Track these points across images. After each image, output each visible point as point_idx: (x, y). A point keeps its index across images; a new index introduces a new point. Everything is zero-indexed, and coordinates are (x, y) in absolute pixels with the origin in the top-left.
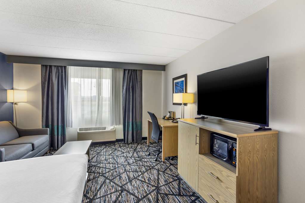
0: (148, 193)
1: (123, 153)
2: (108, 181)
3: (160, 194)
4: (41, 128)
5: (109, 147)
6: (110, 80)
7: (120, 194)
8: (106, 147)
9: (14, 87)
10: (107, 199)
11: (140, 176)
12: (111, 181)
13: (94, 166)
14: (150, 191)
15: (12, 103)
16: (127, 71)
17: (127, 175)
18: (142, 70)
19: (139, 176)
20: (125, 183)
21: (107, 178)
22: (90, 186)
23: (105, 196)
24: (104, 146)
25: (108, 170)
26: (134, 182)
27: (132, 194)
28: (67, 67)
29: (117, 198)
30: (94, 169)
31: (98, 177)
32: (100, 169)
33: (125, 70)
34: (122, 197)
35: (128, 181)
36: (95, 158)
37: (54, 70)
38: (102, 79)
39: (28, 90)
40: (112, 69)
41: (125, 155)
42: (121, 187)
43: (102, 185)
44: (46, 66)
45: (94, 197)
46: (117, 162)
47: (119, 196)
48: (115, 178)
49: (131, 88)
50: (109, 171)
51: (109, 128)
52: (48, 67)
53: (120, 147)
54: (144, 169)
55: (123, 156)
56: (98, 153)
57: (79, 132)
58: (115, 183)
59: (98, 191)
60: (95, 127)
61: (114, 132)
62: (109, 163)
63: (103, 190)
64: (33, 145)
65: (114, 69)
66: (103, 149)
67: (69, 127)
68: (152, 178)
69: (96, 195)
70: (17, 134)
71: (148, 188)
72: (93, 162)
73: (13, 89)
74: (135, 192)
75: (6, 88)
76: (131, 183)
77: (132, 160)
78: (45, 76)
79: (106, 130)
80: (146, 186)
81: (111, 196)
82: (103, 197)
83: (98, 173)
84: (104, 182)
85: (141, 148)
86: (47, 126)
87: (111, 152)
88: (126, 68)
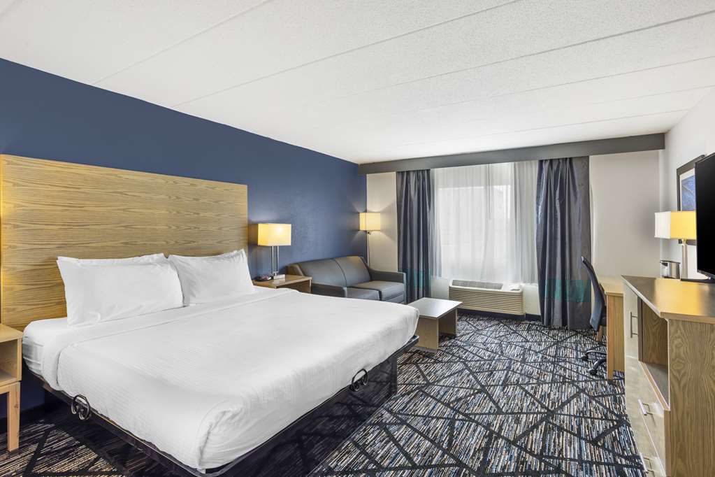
0: (524, 411)
1: (527, 341)
2: (467, 371)
3: (548, 422)
4: (397, 271)
5: (505, 325)
6: (509, 187)
7: (474, 394)
8: (498, 324)
9: (369, 208)
10: (451, 391)
11: (530, 386)
12: (472, 373)
13: (459, 347)
14: (530, 410)
15: (366, 231)
16: (548, 163)
17: (507, 375)
18: (588, 157)
19: (528, 384)
20: (492, 383)
21: (467, 367)
22: (437, 369)
23: (450, 387)
24: (497, 322)
25: (478, 358)
26: (510, 389)
27: (494, 402)
28: (432, 170)
29: (466, 397)
30: (455, 351)
31: (456, 362)
32: (465, 353)
33: (541, 162)
34: (474, 398)
35: (500, 383)
36: (468, 336)
37: (413, 178)
38: (493, 185)
39: (382, 212)
40: (513, 163)
41: (527, 345)
42: (482, 386)
43: (455, 374)
44: (403, 173)
45: (434, 382)
46: (502, 352)
47: (470, 395)
48: (482, 372)
49: (557, 202)
50: (478, 361)
51: (509, 287)
52: (405, 174)
53: (529, 330)
54: (548, 378)
55: (522, 347)
56: (478, 330)
57: (451, 286)
58: (476, 378)
59: (444, 378)
60: (479, 281)
61: (519, 296)
62: (487, 350)
63: (452, 380)
64: (380, 293)
65: (517, 163)
66: (491, 326)
67: (436, 275)
68: (552, 397)
69: (439, 381)
70: (368, 276)
71: (530, 406)
72: (461, 341)
73: (366, 211)
74: (501, 401)
75: (359, 211)
76: (504, 389)
77: (534, 357)
78: (402, 188)
79: (502, 290)
80: (529, 402)
81: (458, 391)
82: (446, 386)
83: (459, 357)
84: (461, 372)
85: (576, 342)
86: (405, 270)
87: (501, 334)
88: (544, 158)
